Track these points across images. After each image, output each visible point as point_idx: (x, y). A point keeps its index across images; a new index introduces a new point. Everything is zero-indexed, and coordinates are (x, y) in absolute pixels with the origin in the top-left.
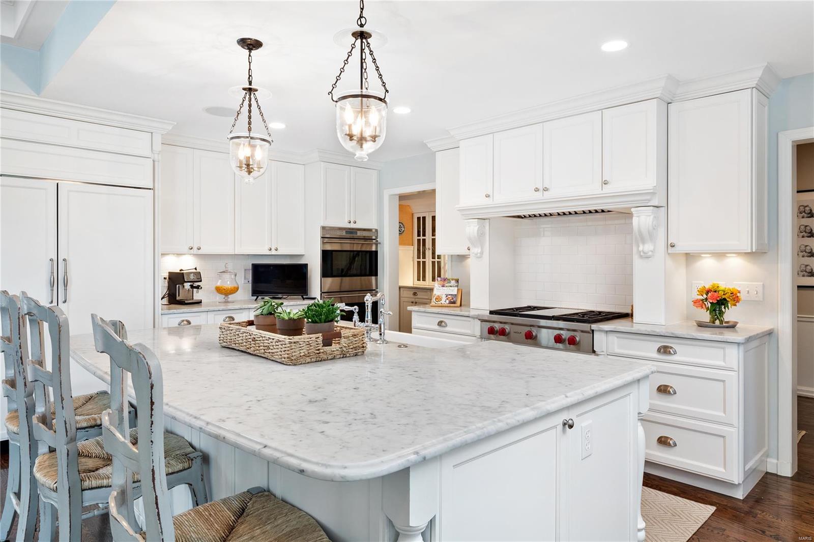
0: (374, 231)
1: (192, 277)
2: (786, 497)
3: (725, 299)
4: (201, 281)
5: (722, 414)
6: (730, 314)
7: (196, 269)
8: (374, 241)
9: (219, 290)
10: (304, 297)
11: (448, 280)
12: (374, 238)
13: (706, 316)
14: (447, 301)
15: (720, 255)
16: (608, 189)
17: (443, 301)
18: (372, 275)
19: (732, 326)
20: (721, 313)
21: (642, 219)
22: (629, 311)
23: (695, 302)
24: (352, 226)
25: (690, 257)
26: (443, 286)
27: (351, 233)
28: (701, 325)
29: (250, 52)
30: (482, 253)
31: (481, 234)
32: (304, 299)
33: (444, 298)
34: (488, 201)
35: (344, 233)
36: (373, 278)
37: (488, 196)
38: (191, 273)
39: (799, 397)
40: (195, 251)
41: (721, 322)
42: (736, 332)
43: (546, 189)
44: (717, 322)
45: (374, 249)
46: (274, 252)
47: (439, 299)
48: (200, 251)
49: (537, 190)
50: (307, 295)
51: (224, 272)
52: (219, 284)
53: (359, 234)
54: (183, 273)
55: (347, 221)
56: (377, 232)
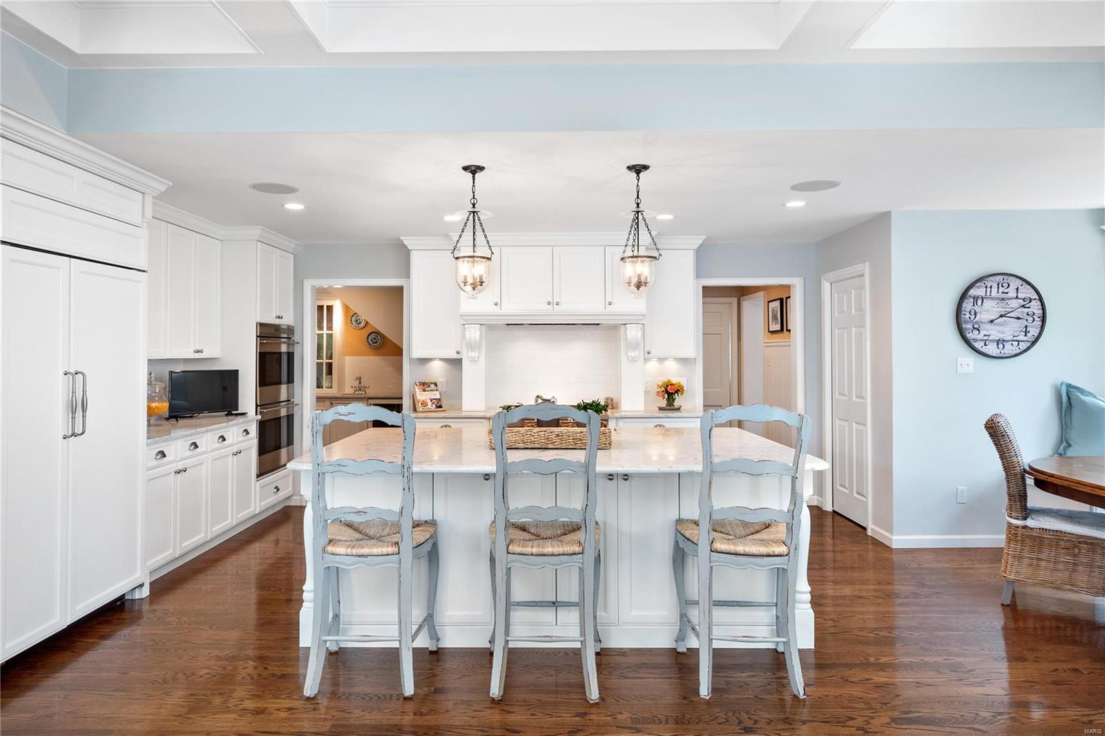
0: (291, 328)
3: (677, 390)
6: (679, 400)
11: (427, 384)
13: (664, 403)
14: (434, 406)
17: (429, 406)
19: (677, 409)
21: (634, 333)
23: (657, 393)
24: (278, 321)
26: (424, 391)
27: (277, 331)
28: (661, 409)
29: (474, 176)
30: (477, 357)
31: (480, 340)
32: (233, 417)
33: (430, 404)
34: (496, 310)
35: (272, 330)
37: (496, 304)
41: (671, 406)
42: (680, 411)
43: (558, 304)
44: (669, 406)
46: (198, 355)
47: (424, 404)
49: (549, 303)
55: (275, 315)
56: (290, 330)
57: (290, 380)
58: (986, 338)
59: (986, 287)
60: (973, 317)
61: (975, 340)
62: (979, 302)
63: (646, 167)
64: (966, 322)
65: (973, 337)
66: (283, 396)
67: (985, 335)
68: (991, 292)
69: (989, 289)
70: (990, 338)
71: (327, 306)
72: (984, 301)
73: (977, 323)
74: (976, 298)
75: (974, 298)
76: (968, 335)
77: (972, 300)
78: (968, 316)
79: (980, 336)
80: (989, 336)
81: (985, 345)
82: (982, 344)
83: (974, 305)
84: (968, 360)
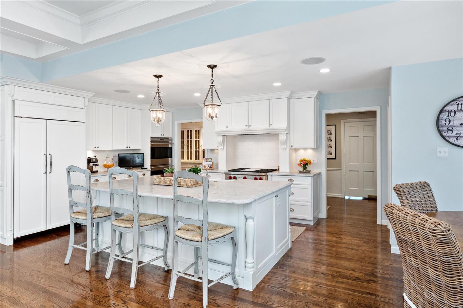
0: (170, 138)
1: (94, 160)
2: (324, 223)
3: (307, 163)
4: (98, 162)
5: (307, 199)
6: (309, 168)
7: (95, 157)
8: (170, 143)
9: (105, 166)
10: (142, 168)
11: (208, 159)
12: (170, 141)
13: (301, 169)
14: (209, 167)
15: (305, 149)
16: (271, 127)
18: (169, 158)
19: (309, 172)
20: (306, 168)
21: (282, 137)
22: (277, 168)
23: (298, 164)
24: (162, 136)
25: (296, 150)
26: (206, 161)
27: (163, 140)
28: (300, 172)
29: (158, 79)
30: (224, 148)
31: (223, 142)
32: (142, 169)
33: (207, 166)
34: (227, 129)
35: (159, 140)
36: (170, 159)
37: (227, 127)
38: (94, 159)
39: (328, 197)
40: (96, 149)
41: (306, 171)
42: (310, 173)
43: (250, 126)
44: (305, 171)
45: (170, 146)
46: (128, 149)
47: (205, 166)
48: (98, 148)
49: (246, 126)
50: (144, 167)
51: (107, 158)
52: (105, 163)
53: (165, 140)
54: (90, 159)
55: (160, 134)
56: (171, 139)
57: (171, 157)
58: (458, 135)
59: (458, 105)
60: (447, 123)
61: (449, 137)
62: (453, 114)
63: (216, 66)
64: (442, 126)
65: (448, 135)
66: (170, 163)
67: (457, 134)
68: (461, 107)
69: (460, 106)
70: (461, 135)
71: (198, 130)
72: (457, 113)
73: (450, 126)
74: (450, 112)
75: (448, 112)
76: (444, 134)
77: (447, 113)
78: (444, 122)
79: (454, 134)
80: (460, 134)
81: (457, 140)
82: (455, 139)
83: (448, 116)
84: (445, 149)
